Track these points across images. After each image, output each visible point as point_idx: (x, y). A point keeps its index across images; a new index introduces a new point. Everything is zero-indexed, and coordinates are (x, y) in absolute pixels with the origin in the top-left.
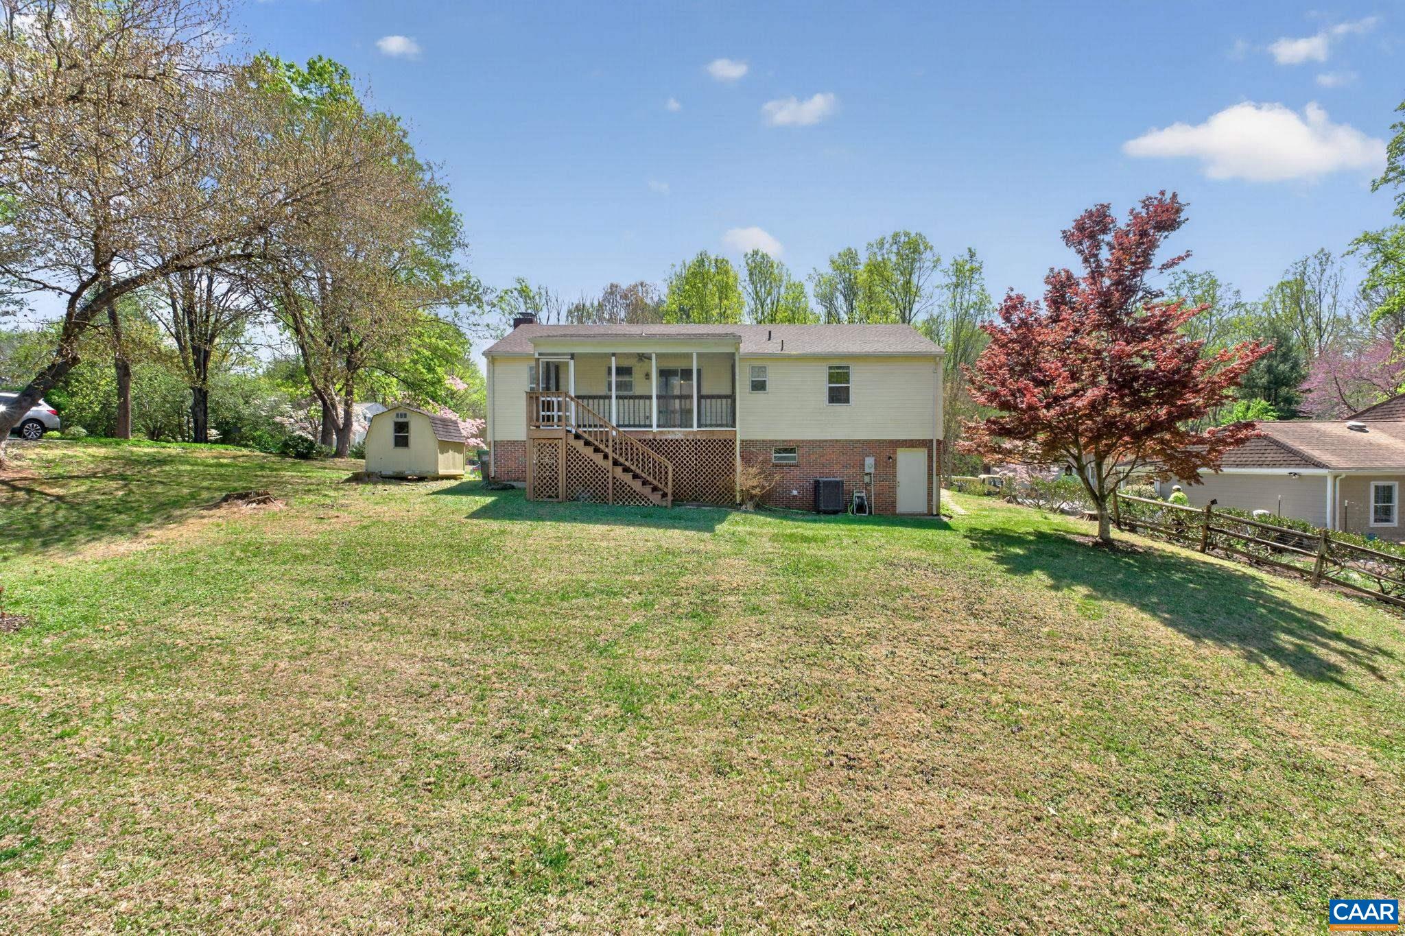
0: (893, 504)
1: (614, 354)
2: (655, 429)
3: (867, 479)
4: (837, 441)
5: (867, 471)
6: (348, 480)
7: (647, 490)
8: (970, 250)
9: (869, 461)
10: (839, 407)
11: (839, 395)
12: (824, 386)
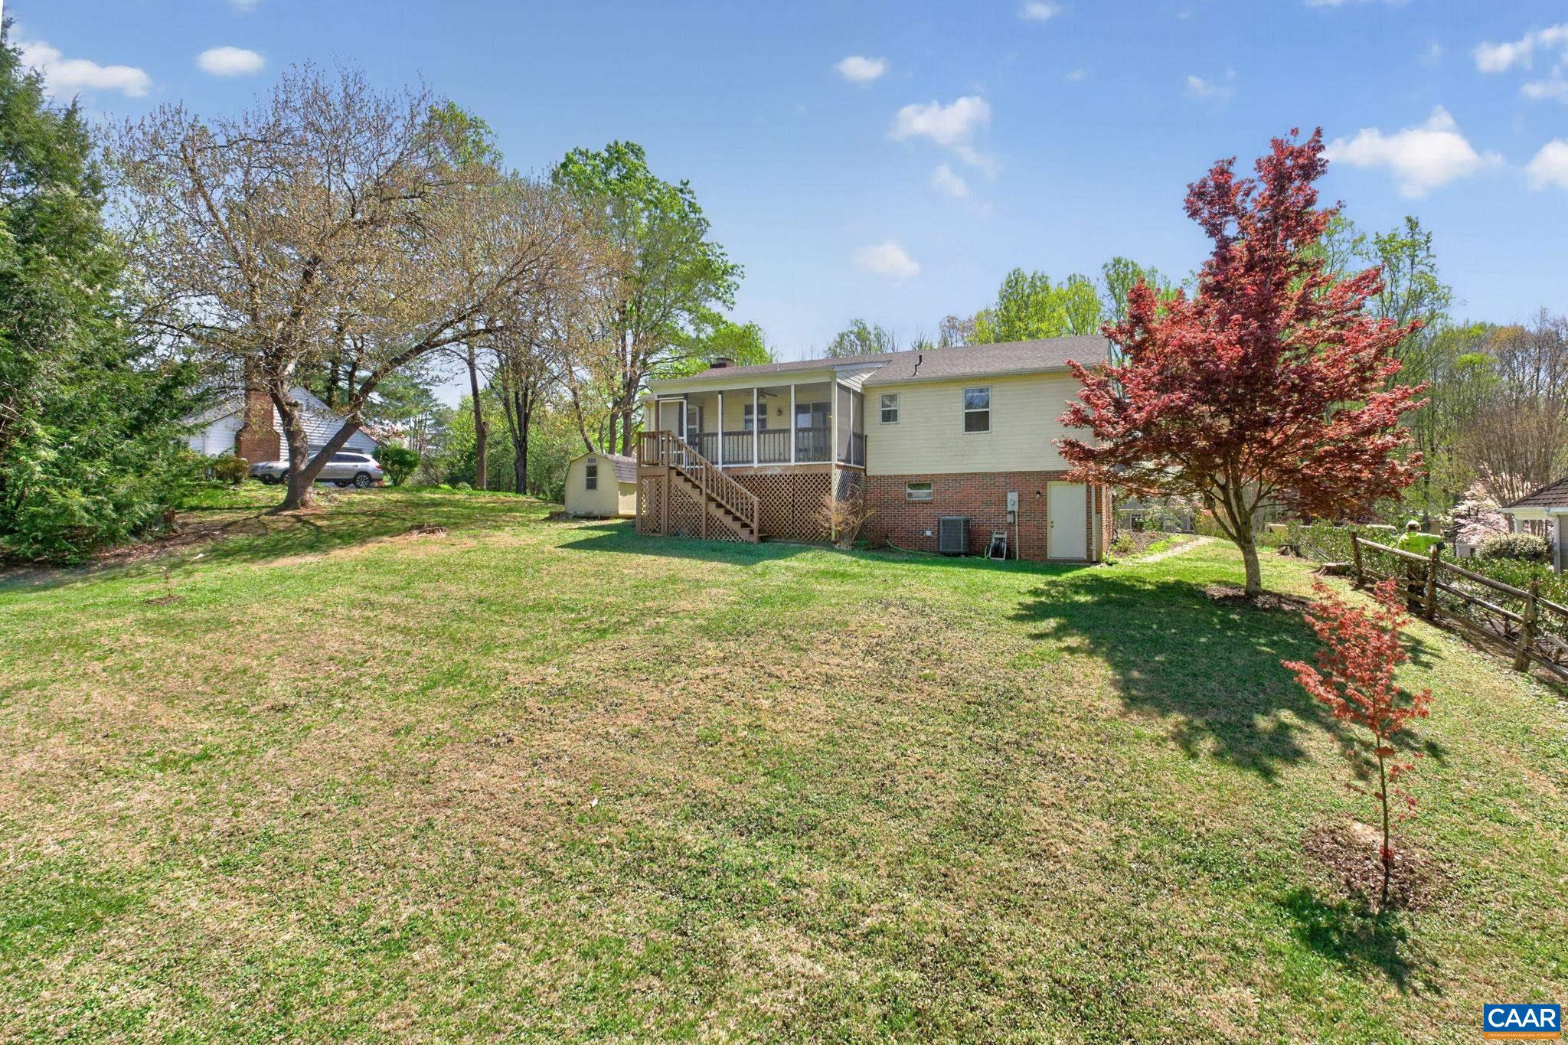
0: (1043, 548)
1: (721, 392)
2: (756, 465)
3: (1010, 518)
4: (975, 474)
5: (1010, 508)
6: (546, 520)
7: (736, 526)
8: (1409, 220)
9: (1012, 497)
10: (978, 436)
11: (977, 421)
12: (959, 413)
